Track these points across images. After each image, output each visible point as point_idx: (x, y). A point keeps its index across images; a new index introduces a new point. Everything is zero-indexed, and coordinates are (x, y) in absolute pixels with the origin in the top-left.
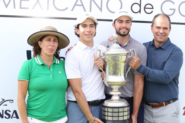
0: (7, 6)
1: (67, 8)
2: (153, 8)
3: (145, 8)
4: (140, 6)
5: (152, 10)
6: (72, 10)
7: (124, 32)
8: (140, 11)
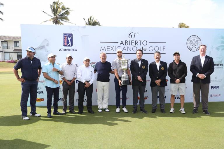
0: (103, 50)
3: (144, 49)
5: (146, 50)
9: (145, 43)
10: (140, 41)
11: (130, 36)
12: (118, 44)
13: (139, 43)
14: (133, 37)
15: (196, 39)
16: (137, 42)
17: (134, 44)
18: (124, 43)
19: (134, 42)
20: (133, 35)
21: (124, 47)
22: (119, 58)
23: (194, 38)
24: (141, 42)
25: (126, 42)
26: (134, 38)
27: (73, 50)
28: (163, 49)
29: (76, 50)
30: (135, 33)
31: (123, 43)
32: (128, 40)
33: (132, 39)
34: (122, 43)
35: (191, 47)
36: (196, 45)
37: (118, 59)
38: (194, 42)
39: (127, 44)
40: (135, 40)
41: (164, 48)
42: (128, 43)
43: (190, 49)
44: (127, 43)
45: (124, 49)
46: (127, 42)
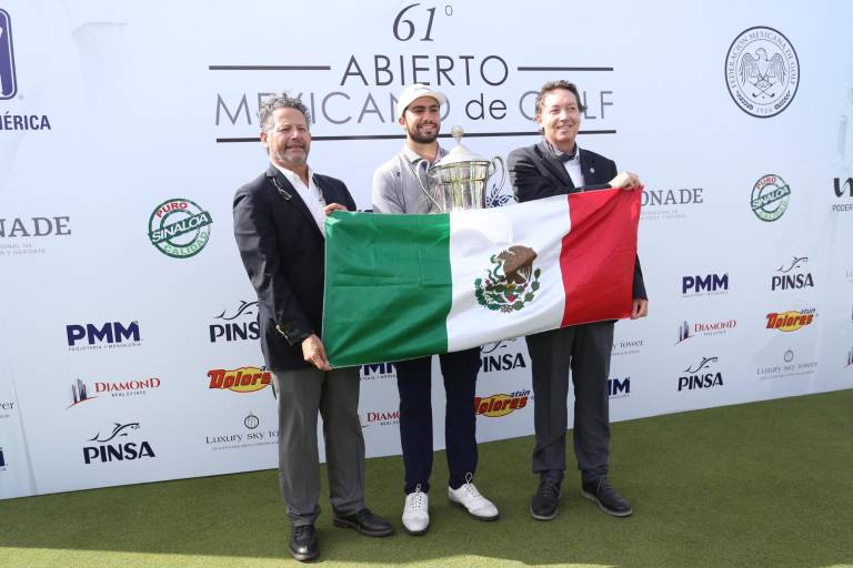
0: (234, 121)
1: (349, 119)
2: (505, 108)
3: (491, 109)
4: (482, 105)
5: (503, 112)
6: (359, 121)
7: (429, 133)
8: (482, 115)
9: (494, 71)
10: (467, 58)
11: (404, 29)
12: (331, 80)
13: (458, 73)
14: (420, 32)
15: (772, 49)
16: (445, 64)
17: (431, 76)
18: (369, 72)
19: (431, 63)
20: (419, 17)
21: (370, 97)
22: (417, 151)
23: (763, 44)
24: (474, 65)
25: (382, 65)
26: (427, 38)
27: (21, 122)
28: (603, 104)
29: (45, 123)
30: (432, 11)
31: (360, 73)
32: (394, 49)
33: (416, 46)
34: (353, 69)
35: (748, 90)
36: (771, 80)
37: (413, 156)
38: (763, 67)
39: (384, 76)
40: (432, 50)
41: (607, 98)
42: (395, 68)
43: (745, 107)
44: (385, 69)
45: (370, 106)
46: (382, 63)
